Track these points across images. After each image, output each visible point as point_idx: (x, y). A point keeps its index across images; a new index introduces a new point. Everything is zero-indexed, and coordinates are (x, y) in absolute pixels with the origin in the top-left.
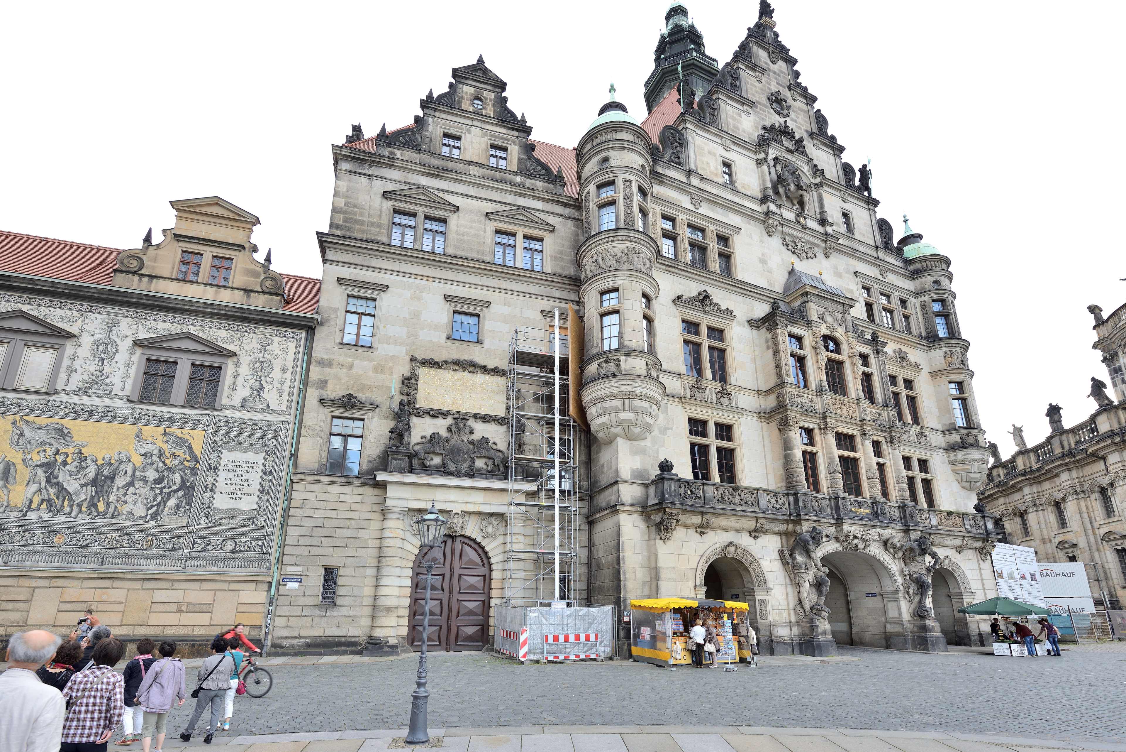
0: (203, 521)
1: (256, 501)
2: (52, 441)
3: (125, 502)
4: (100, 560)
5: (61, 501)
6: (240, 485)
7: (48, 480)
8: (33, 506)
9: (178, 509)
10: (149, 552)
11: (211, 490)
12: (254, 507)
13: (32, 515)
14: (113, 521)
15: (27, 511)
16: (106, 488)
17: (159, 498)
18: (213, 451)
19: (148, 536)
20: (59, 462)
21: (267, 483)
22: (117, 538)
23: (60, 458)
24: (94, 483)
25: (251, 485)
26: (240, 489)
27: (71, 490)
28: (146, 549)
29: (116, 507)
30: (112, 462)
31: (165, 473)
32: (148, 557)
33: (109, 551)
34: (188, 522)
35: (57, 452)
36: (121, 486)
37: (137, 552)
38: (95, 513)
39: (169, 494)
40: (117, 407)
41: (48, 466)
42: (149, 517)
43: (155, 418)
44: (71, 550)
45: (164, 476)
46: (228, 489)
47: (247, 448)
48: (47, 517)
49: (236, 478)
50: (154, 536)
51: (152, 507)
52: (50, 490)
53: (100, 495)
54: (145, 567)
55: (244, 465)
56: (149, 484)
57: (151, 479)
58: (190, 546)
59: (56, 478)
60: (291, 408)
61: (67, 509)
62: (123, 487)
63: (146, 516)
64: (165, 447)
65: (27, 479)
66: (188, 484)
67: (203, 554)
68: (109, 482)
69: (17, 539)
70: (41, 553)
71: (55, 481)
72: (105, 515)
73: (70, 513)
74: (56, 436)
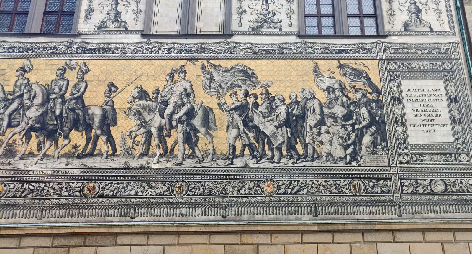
0: (404, 159)
1: (451, 133)
2: (240, 83)
3: (322, 142)
4: (313, 210)
5: (261, 144)
6: (428, 115)
7: (245, 124)
8: (238, 152)
9: (375, 147)
10: (360, 198)
11: (402, 123)
12: (451, 140)
13: (238, 163)
14: (315, 164)
15: (233, 158)
16: (299, 128)
17: (353, 136)
18: (392, 80)
19: (353, 179)
20: (251, 104)
21: (456, 111)
22: (324, 183)
23: (251, 100)
24: (287, 123)
25: (440, 115)
26: (431, 120)
27: (268, 133)
28: (355, 195)
29: (314, 148)
30: (299, 100)
31: (352, 108)
32: (359, 204)
33: (319, 198)
34: (389, 161)
35: (247, 94)
36: (313, 125)
37: (347, 198)
38: (296, 157)
39: (361, 130)
40: (290, 44)
41: (242, 109)
42: (348, 157)
43: (328, 51)
44: (282, 199)
45: (351, 110)
46: (418, 121)
47: (424, 75)
48: (252, 163)
49: (423, 108)
50: (359, 179)
51: (348, 146)
52: (249, 134)
53: (296, 137)
54: (359, 216)
55: (426, 93)
56: (339, 121)
57: (340, 116)
58: (399, 189)
59: (252, 120)
60: (454, 28)
61: (269, 154)
62: (316, 126)
63: (346, 156)
64: (344, 80)
65: (226, 124)
66: (377, 118)
67: (414, 198)
68: (301, 122)
69: (229, 189)
70: (255, 204)
71: (251, 124)
72: (306, 157)
73: (272, 158)
74: (242, 78)
